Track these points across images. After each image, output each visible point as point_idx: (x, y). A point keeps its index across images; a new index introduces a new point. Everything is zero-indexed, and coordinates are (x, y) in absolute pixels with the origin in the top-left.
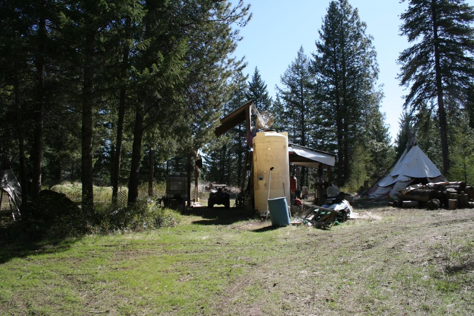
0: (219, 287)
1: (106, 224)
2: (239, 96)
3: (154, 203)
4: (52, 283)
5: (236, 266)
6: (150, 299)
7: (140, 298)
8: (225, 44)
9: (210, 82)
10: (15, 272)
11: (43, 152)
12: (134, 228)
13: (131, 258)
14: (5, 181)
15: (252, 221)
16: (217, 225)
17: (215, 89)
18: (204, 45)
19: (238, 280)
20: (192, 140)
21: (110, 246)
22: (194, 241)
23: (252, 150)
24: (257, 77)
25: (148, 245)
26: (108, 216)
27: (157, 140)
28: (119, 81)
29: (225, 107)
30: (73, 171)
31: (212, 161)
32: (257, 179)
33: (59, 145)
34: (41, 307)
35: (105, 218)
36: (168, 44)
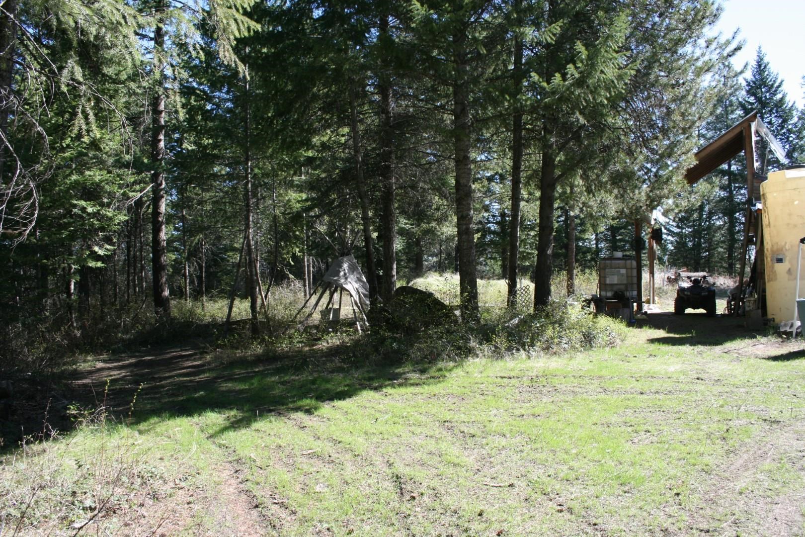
0: (707, 459)
1: (501, 341)
2: (726, 107)
3: (578, 305)
4: (422, 433)
5: (738, 422)
6: (581, 470)
7: (565, 468)
8: (699, 11)
9: (673, 87)
10: (367, 412)
11: (396, 228)
12: (547, 348)
13: (545, 399)
14: (345, 274)
15: (764, 340)
16: (695, 345)
17: (683, 97)
18: (657, 19)
19: (744, 449)
20: (643, 194)
21: (510, 378)
22: (654, 373)
23: (759, 206)
24: (761, 67)
25: (572, 378)
26: (504, 328)
27: (580, 198)
28: (512, 101)
29: (699, 131)
30: (441, 257)
31: (676, 230)
32: (772, 260)
33: (419, 215)
34: (408, 468)
35: (498, 331)
36: (591, 27)
